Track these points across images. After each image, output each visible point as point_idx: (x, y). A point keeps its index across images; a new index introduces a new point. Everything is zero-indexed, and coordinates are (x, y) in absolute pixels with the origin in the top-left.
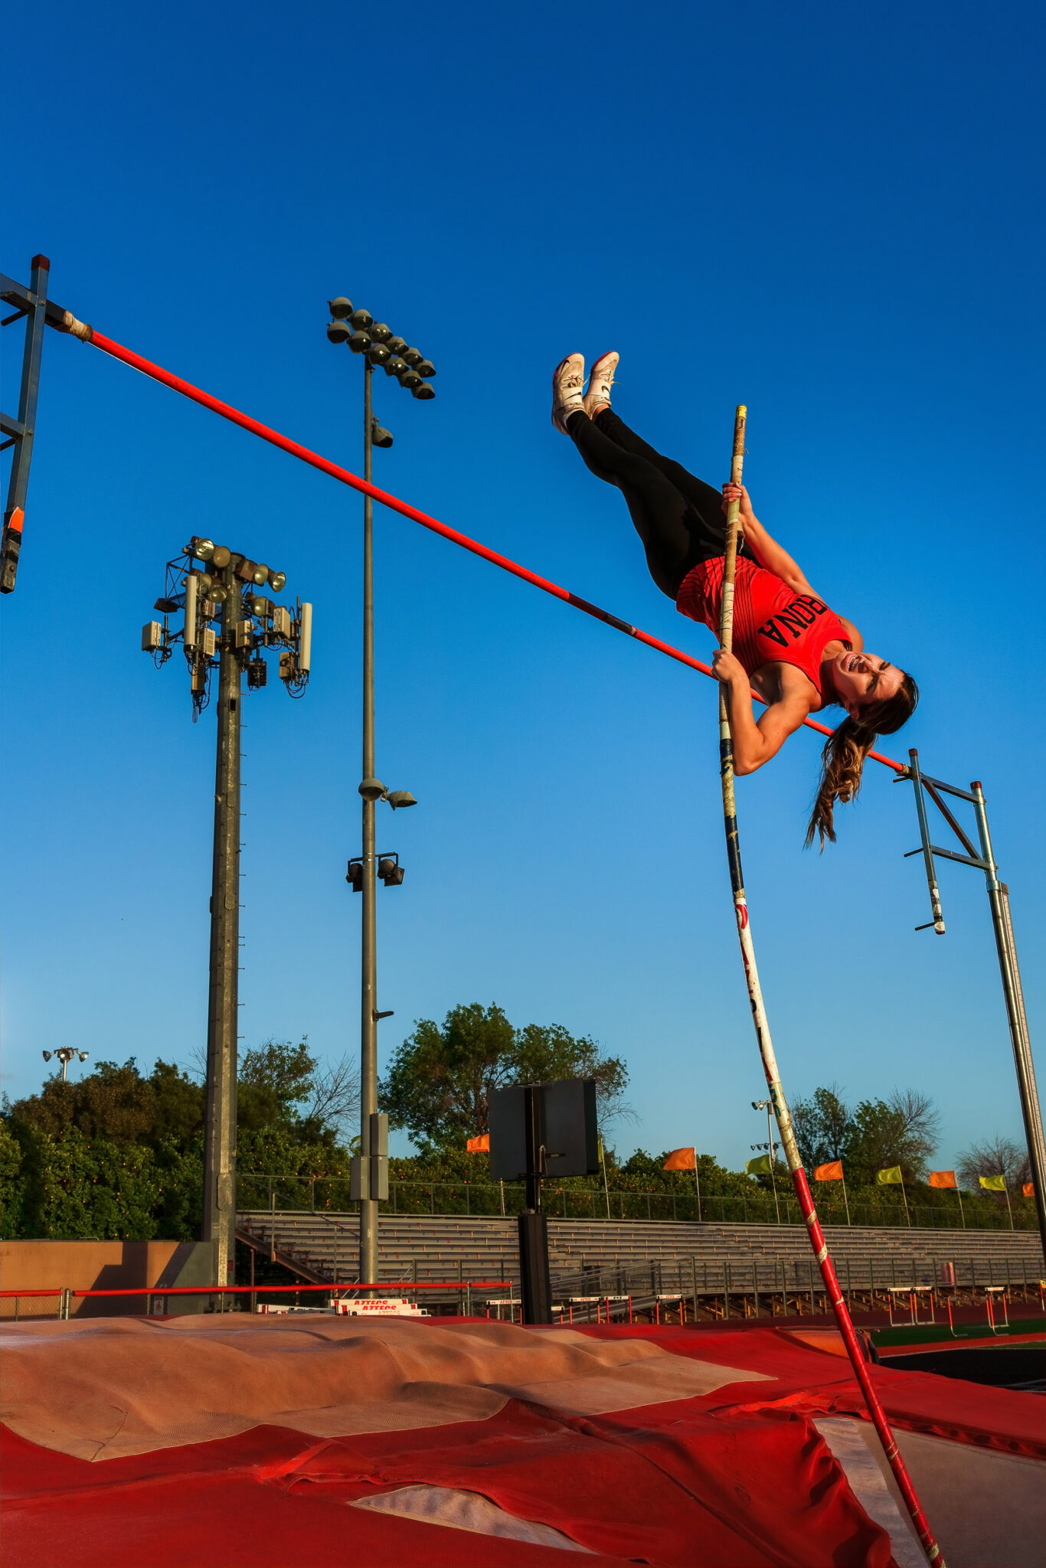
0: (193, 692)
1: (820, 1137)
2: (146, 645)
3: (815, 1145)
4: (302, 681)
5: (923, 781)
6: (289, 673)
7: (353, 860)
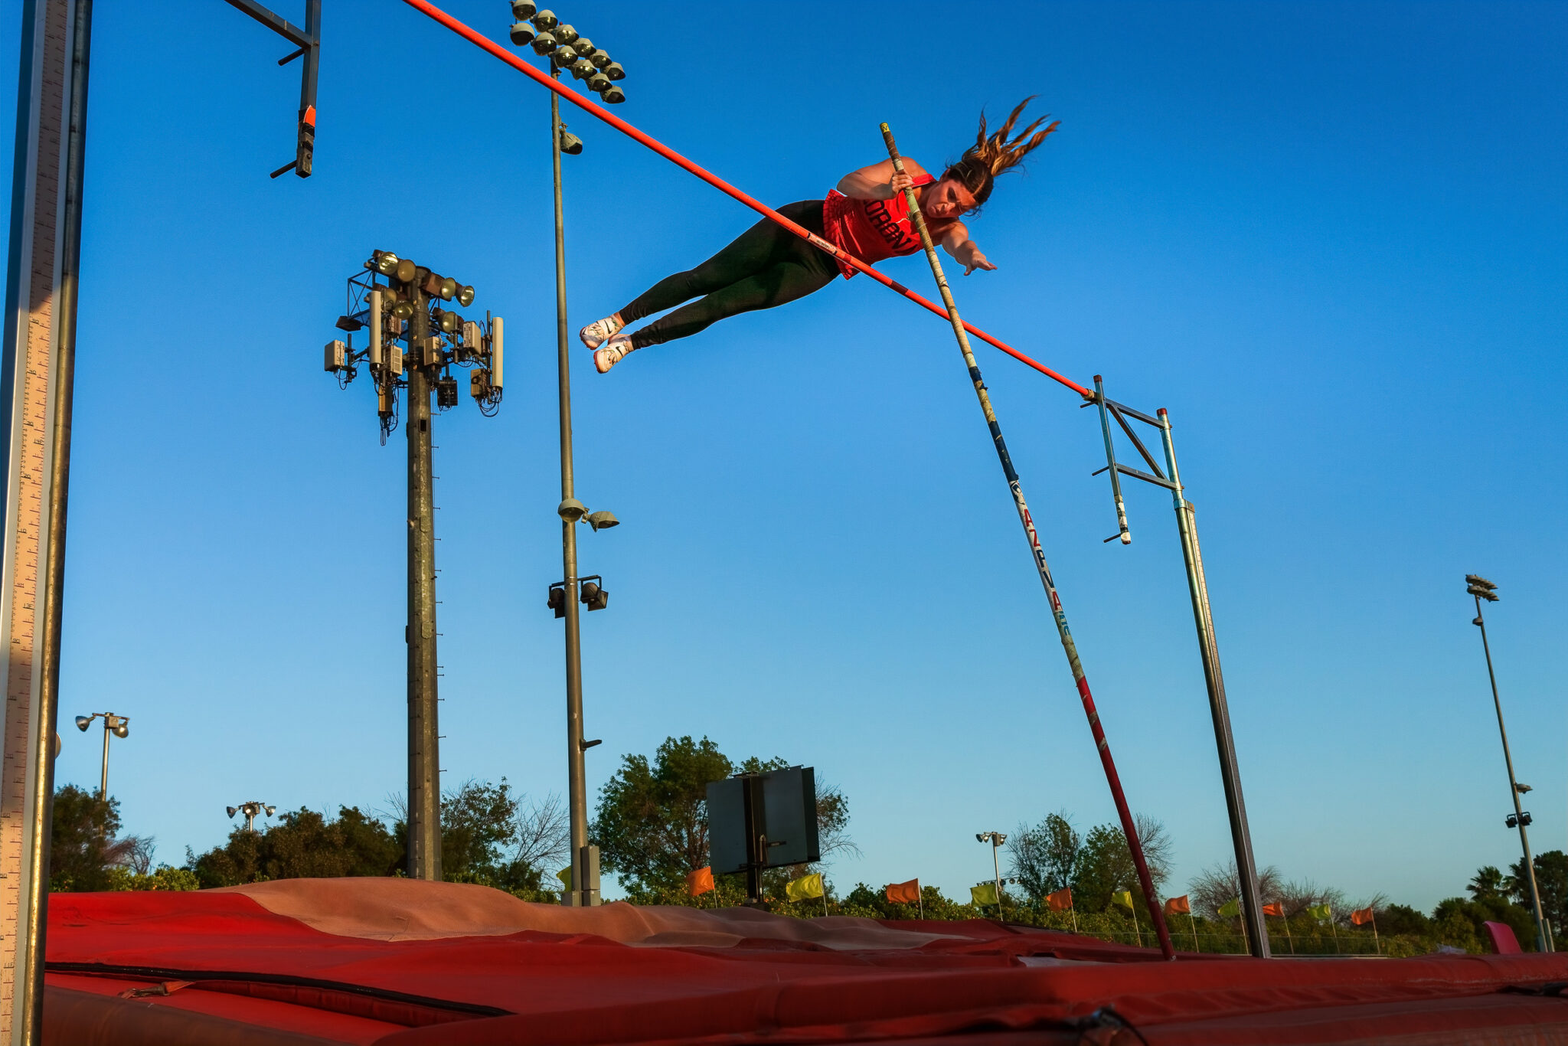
0: (380, 413)
1: (1049, 866)
2: (330, 365)
3: (1044, 875)
4: (496, 399)
5: (1108, 406)
6: (481, 391)
7: (554, 585)
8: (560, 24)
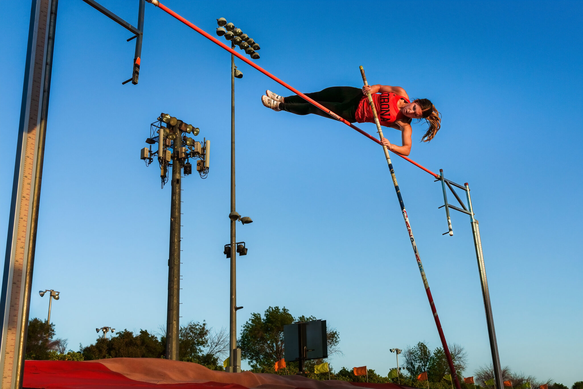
0: (161, 176)
1: (418, 363)
2: (143, 157)
3: (416, 366)
4: (206, 172)
5: (445, 181)
6: (201, 168)
7: (226, 245)
8: (236, 28)
